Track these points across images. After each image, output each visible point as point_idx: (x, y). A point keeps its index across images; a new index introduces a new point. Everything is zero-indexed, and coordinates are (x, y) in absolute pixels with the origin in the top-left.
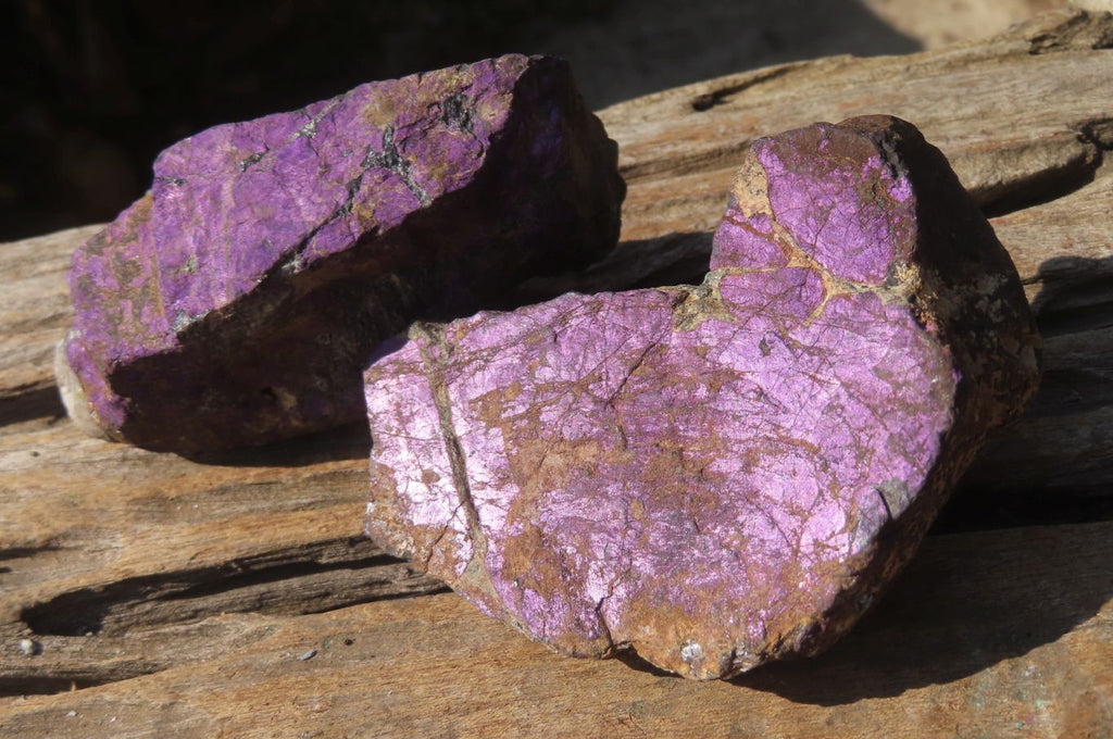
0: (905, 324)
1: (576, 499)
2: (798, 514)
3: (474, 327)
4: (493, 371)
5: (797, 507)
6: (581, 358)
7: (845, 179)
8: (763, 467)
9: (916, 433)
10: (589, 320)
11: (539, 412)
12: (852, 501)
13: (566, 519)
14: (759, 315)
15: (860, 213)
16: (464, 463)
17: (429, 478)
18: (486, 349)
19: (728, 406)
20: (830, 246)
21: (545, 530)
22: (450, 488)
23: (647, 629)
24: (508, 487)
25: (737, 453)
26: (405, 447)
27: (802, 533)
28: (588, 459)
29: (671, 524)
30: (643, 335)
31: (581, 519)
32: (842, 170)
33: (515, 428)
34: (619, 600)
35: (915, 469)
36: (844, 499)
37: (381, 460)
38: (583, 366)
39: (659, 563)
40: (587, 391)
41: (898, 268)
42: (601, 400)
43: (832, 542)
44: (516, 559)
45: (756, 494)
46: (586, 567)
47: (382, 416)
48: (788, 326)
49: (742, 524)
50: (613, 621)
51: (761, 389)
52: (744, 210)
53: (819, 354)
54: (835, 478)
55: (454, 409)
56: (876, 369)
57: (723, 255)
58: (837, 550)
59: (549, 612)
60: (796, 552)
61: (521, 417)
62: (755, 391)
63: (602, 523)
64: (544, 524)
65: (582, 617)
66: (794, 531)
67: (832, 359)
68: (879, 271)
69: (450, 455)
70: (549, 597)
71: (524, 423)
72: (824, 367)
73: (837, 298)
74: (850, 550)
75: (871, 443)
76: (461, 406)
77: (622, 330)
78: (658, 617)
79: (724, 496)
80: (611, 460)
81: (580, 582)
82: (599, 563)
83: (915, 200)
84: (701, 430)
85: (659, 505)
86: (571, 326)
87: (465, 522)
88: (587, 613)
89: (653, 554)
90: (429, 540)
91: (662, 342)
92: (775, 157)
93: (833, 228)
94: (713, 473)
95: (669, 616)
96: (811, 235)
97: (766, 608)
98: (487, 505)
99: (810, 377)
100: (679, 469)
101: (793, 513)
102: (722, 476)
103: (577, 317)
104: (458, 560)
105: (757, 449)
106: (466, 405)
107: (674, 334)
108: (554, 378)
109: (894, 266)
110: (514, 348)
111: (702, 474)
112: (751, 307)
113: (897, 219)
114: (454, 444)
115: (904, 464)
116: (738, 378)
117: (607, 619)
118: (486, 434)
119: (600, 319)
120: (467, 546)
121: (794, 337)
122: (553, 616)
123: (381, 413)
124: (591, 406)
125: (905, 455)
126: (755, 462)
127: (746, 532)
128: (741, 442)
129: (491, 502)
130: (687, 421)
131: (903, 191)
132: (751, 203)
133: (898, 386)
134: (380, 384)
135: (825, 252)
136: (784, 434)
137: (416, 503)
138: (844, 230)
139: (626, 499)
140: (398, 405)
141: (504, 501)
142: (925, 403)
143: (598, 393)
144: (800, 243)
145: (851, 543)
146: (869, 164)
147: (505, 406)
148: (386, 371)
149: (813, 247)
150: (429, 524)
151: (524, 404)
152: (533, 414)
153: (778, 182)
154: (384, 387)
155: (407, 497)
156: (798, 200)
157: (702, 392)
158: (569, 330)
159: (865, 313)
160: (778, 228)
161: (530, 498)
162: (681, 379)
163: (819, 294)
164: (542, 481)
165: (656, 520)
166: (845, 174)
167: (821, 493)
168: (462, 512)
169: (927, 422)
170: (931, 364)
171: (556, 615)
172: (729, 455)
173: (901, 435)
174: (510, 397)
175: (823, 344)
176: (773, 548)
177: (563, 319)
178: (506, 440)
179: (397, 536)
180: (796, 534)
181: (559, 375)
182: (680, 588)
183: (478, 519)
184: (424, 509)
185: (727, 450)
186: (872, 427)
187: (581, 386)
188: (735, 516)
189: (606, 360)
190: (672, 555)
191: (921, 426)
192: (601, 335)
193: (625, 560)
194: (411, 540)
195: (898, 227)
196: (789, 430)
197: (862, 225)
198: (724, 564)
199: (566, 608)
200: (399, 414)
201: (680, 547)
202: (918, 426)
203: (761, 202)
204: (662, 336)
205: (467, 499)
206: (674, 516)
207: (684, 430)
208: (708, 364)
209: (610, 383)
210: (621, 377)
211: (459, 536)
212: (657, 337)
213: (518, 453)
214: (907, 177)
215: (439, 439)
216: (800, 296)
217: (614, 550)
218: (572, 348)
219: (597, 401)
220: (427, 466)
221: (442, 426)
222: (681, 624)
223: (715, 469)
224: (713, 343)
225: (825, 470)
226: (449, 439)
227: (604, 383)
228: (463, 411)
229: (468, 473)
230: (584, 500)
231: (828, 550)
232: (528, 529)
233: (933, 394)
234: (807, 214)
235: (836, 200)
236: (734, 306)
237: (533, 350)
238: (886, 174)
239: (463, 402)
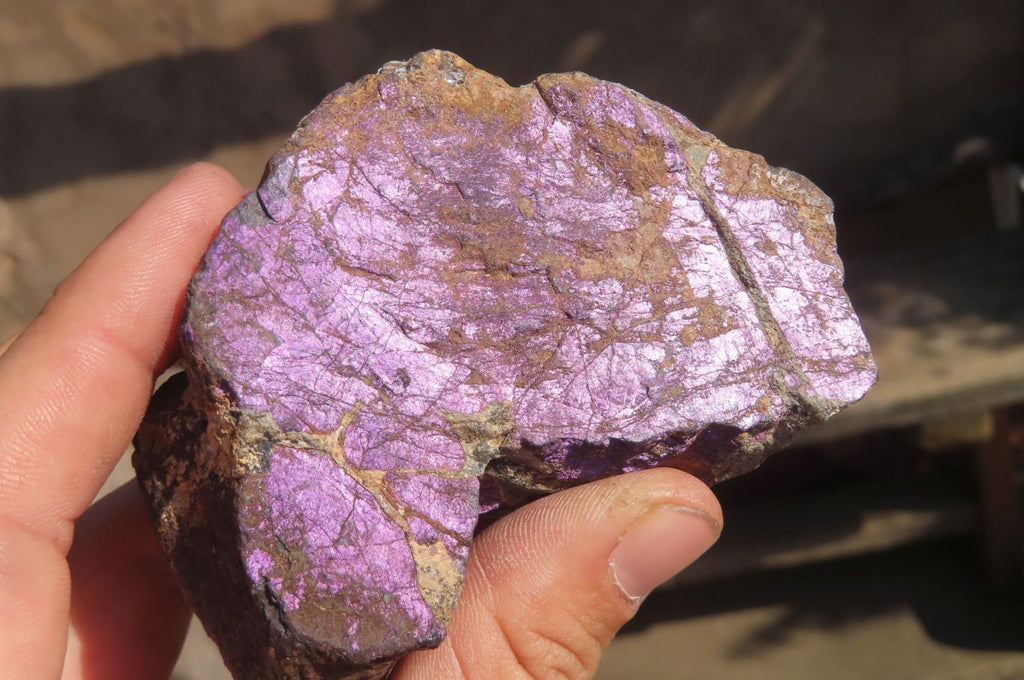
0: (245, 388)
1: (595, 220)
2: (353, 200)
3: (750, 410)
4: (716, 359)
5: (355, 207)
6: (615, 370)
7: (323, 577)
8: (395, 249)
9: (230, 272)
10: (612, 414)
11: (654, 312)
12: (297, 208)
13: (604, 201)
14: (413, 417)
15: (303, 531)
16: (731, 264)
17: (768, 246)
18: (731, 384)
19: (439, 314)
20: (337, 494)
21: (625, 191)
22: (742, 235)
23: (501, 97)
24: (677, 239)
25: (425, 266)
26: (803, 280)
27: (348, 180)
28: (589, 261)
29: (488, 192)
30: (546, 397)
31: (587, 200)
32: (328, 591)
33: (680, 296)
34: (535, 124)
35: (232, 237)
36: (305, 210)
37: (829, 269)
38: (611, 360)
39: (497, 157)
40: (601, 332)
41: (258, 465)
42: (583, 321)
43: (316, 170)
44: (652, 159)
45: (400, 222)
46: (575, 154)
47: (840, 315)
48: (380, 403)
49: (412, 191)
50: (538, 105)
51: (404, 333)
52: (445, 552)
53: (342, 367)
54: (315, 230)
55: (756, 321)
56: (277, 343)
57: (464, 494)
58: (310, 162)
59: (606, 107)
60: (354, 162)
61: (673, 307)
62: (412, 330)
63: (563, 195)
64: (627, 197)
65: (569, 104)
66: (356, 183)
67: (326, 360)
68: (280, 462)
69: (748, 270)
70: (608, 124)
71: (669, 301)
72: (334, 352)
73: (327, 430)
74: (296, 161)
75: (279, 264)
76: (748, 323)
77: (571, 402)
78: (492, 108)
79: (434, 220)
80: (563, 259)
81: (577, 138)
82: (560, 156)
83: (243, 553)
84: (468, 291)
85: (504, 210)
86: (632, 407)
87: (717, 203)
88: (565, 108)
89: (504, 166)
90: (754, 184)
91: (523, 390)
92: (411, 614)
93: (334, 516)
94: (449, 246)
95: (480, 109)
96: (360, 510)
97: (380, 111)
98: (696, 220)
99: (349, 342)
100: (486, 247)
101: (359, 201)
102: (437, 241)
103: (626, 417)
104: (717, 166)
105: (403, 269)
106: (741, 323)
107: (511, 399)
108: (642, 347)
109: (263, 468)
110: (697, 383)
111: (461, 243)
112: (426, 429)
113: (262, 525)
114: (747, 283)
115: (243, 242)
116: (431, 346)
117: (545, 107)
118: (712, 292)
119: (599, 415)
120: (709, 180)
121: (372, 390)
122: (601, 104)
123: (842, 319)
124: (594, 314)
125: (242, 251)
126: (404, 255)
127: (407, 183)
128: (422, 277)
129: (692, 224)
130: (484, 300)
131: (257, 564)
132: (436, 558)
133: (252, 322)
134: (851, 351)
135: (343, 489)
136: (375, 283)
137: (777, 221)
138: (322, 512)
139: (540, 218)
140: (823, 326)
141: (677, 224)
142: (221, 301)
143: (588, 330)
144: (372, 501)
145: (296, 166)
146: (297, 601)
147: (695, 320)
148: (847, 365)
149: (357, 496)
150: (757, 199)
151: (673, 321)
152: (660, 309)
153: (405, 580)
154: (845, 348)
155: (789, 229)
156: (380, 557)
157: (470, 330)
158: (633, 402)
159: (290, 406)
160: (399, 521)
161: (649, 224)
162: (496, 347)
163: (348, 439)
164: (638, 240)
165: (504, 197)
166: (324, 586)
167: (331, 219)
168: (723, 212)
169: (218, 282)
170: (216, 342)
171: (597, 104)
172: (433, 264)
173: (247, 271)
174: (691, 330)
175: (339, 379)
176: (377, 166)
177: (643, 415)
178: (686, 282)
179: (791, 188)
180: (355, 180)
181: (636, 349)
182: (472, 134)
183: (703, 206)
184: (766, 214)
185: (435, 269)
186: (279, 280)
187: (610, 337)
188: (420, 199)
189: (585, 367)
190: (483, 163)
191: (226, 279)
192: (594, 397)
193: (532, 160)
194: (774, 185)
195: (259, 517)
196: (370, 286)
197: (300, 517)
198: (427, 152)
199: (588, 112)
200: (819, 316)
201: (475, 172)
202: (230, 278)
203: (423, 556)
204: (524, 395)
205: (719, 226)
206: (486, 200)
207: (486, 292)
208: (466, 361)
209: (576, 341)
210: (564, 348)
211: (721, 188)
212: (530, 395)
213: (670, 270)
214: (253, 582)
215: (765, 286)
216: (369, 437)
217: (546, 169)
218: (626, 380)
219: (587, 321)
220: (773, 259)
221: (765, 300)
222: (466, 100)
223: (448, 251)
224: (463, 388)
225: (327, 239)
226: (753, 287)
227: (583, 342)
228: (743, 318)
229: (724, 254)
230: (586, 218)
231: (320, 161)
232: (645, 194)
233: (213, 311)
234: (367, 536)
235: (332, 551)
236: (445, 433)
237: (673, 381)
238: (277, 585)
239: (746, 327)
